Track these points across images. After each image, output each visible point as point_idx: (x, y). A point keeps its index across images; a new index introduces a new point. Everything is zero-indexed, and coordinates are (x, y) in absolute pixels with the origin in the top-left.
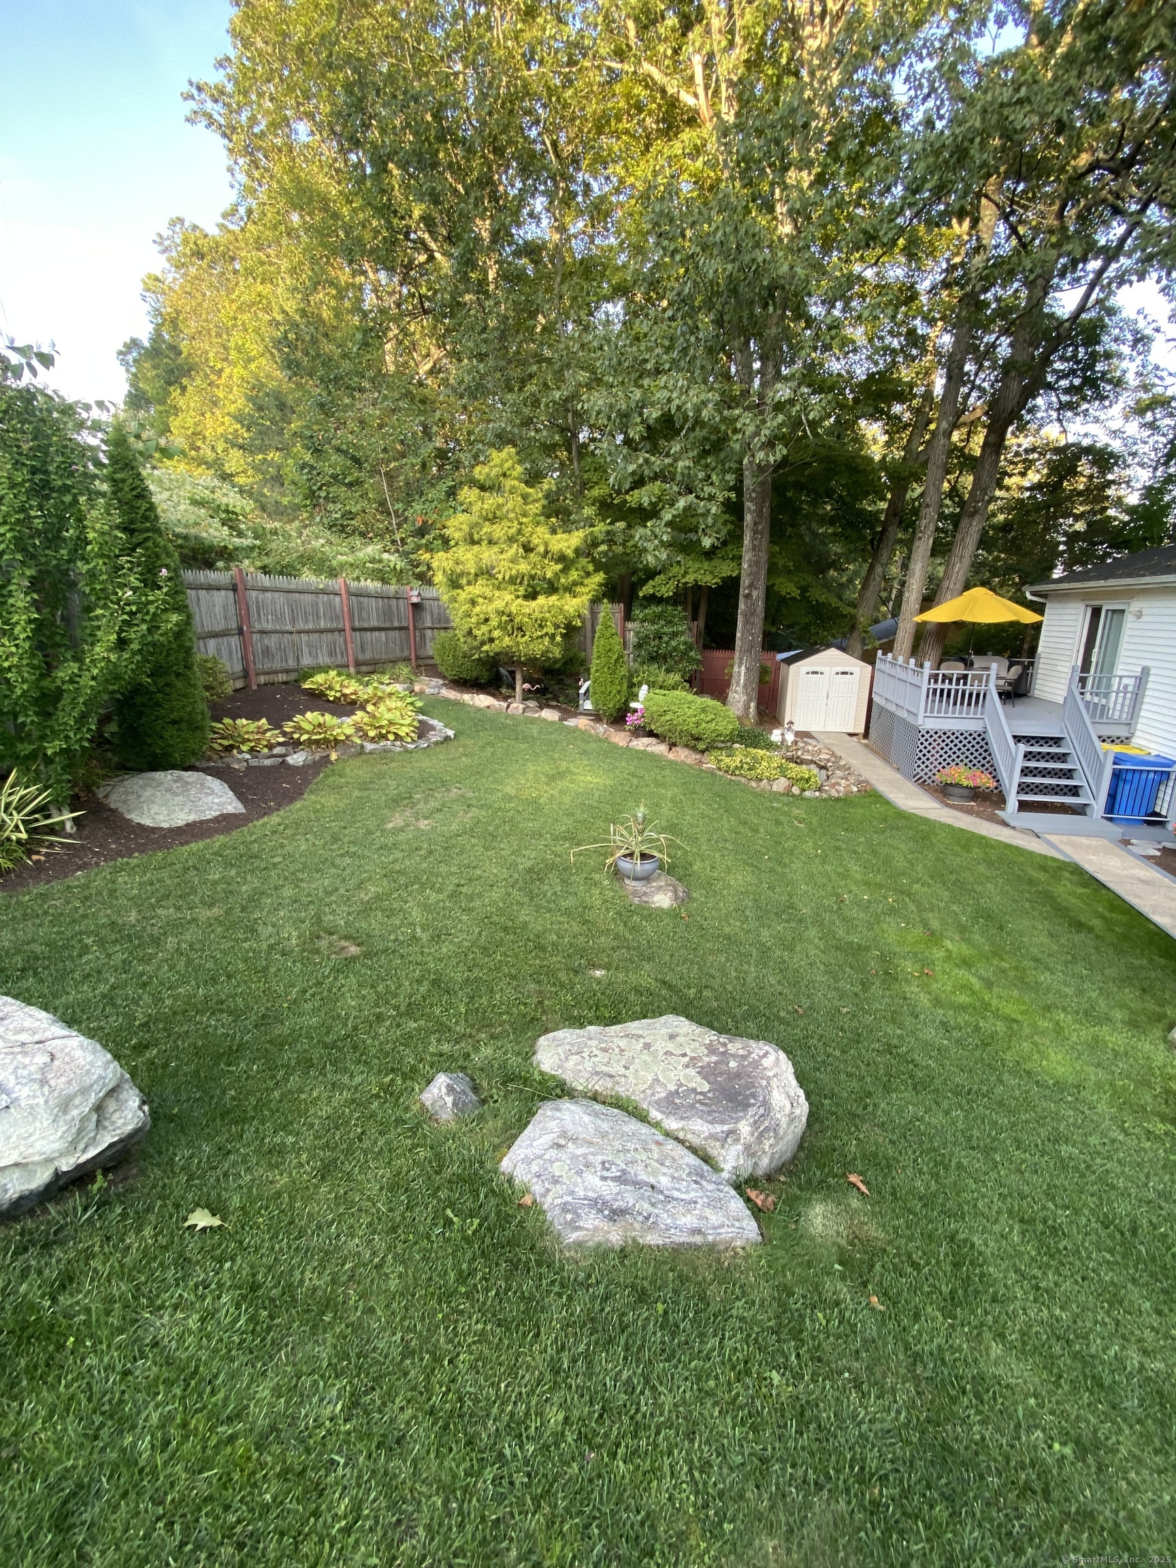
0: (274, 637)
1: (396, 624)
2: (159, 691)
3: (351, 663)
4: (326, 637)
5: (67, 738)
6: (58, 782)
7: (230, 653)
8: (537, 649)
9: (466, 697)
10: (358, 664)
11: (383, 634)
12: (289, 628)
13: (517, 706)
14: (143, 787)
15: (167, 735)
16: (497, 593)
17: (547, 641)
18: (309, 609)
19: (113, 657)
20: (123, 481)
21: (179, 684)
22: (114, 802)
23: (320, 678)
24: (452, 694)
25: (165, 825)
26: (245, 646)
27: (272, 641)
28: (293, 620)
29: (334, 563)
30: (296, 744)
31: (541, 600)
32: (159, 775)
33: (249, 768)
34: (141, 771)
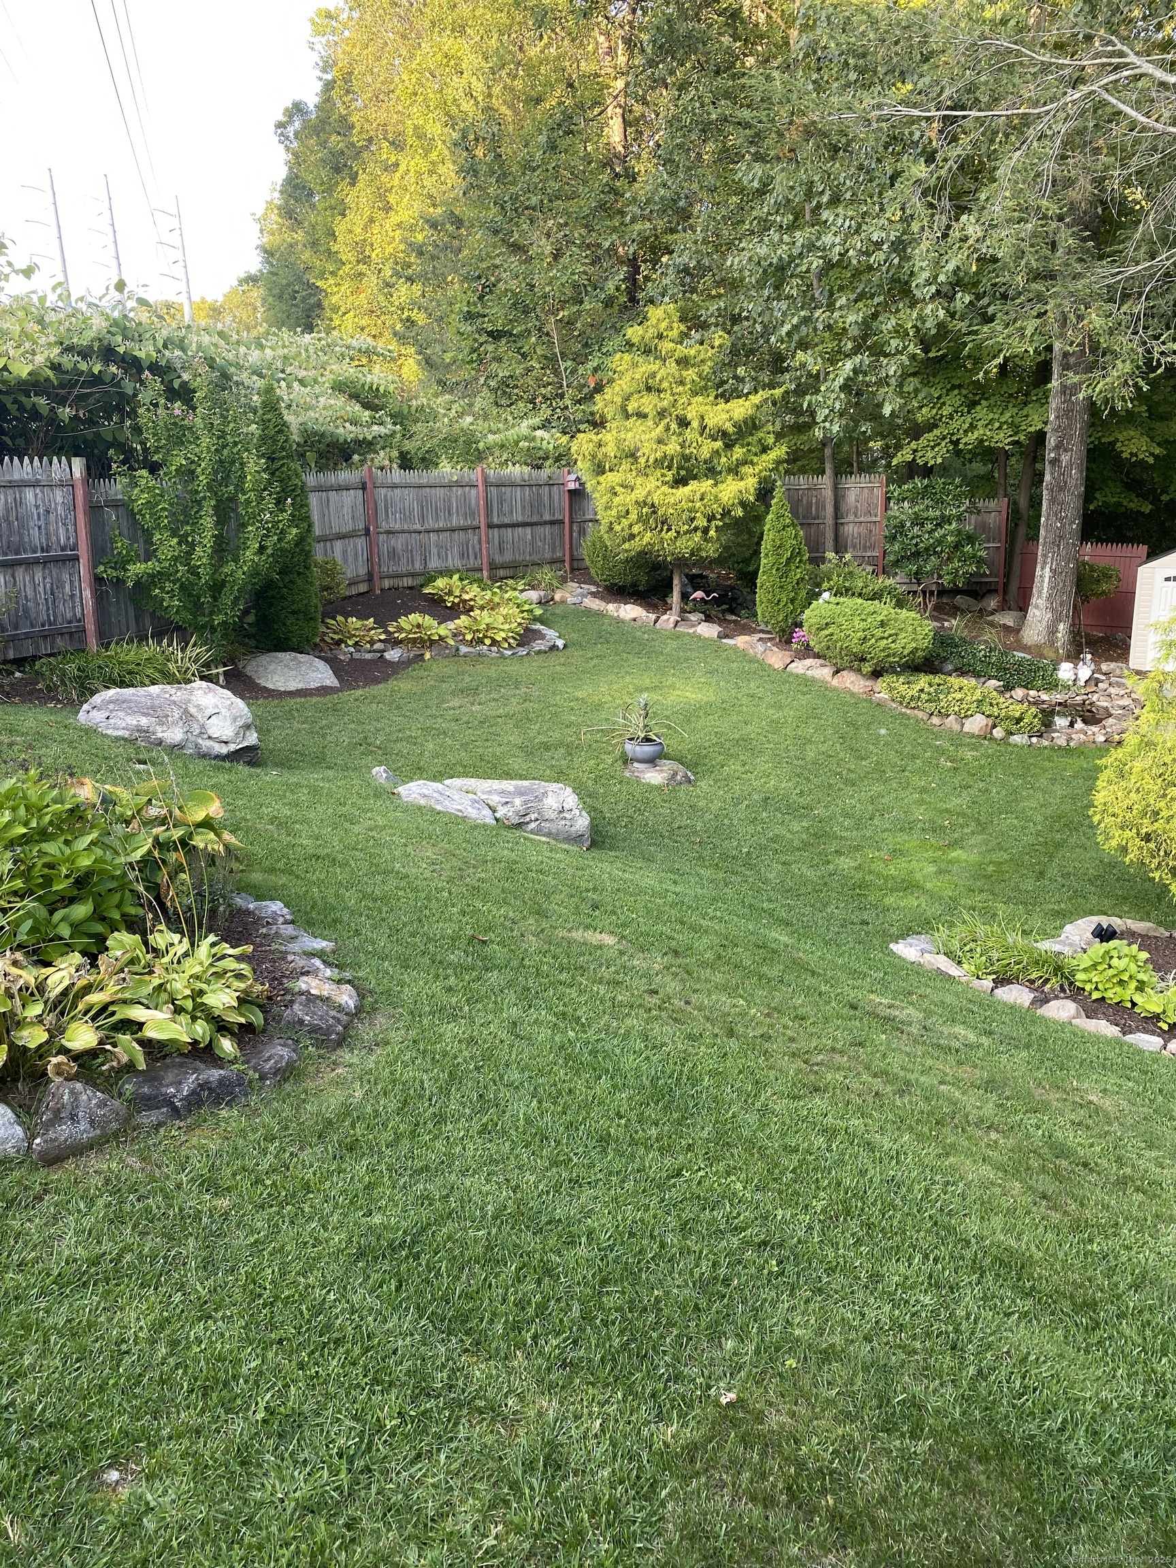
0: (402, 538)
1: (547, 517)
2: (285, 587)
3: (485, 567)
4: (459, 537)
5: (226, 614)
6: (219, 645)
7: (356, 555)
8: (685, 546)
9: (611, 607)
10: (493, 567)
11: (528, 530)
12: (417, 527)
13: (669, 619)
14: (270, 663)
15: (289, 622)
16: (639, 480)
17: (697, 537)
18: (440, 505)
19: (256, 559)
20: (269, 420)
21: (299, 582)
22: (249, 671)
23: (441, 583)
24: (595, 604)
25: (282, 689)
26: (370, 546)
27: (398, 542)
28: (423, 519)
29: (481, 445)
30: (397, 643)
31: (693, 485)
32: (280, 655)
33: (352, 659)
34: (269, 651)
